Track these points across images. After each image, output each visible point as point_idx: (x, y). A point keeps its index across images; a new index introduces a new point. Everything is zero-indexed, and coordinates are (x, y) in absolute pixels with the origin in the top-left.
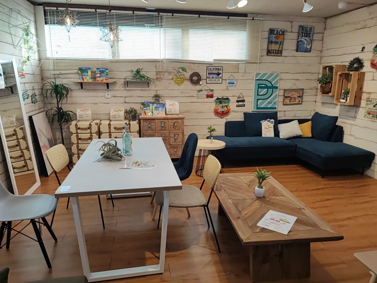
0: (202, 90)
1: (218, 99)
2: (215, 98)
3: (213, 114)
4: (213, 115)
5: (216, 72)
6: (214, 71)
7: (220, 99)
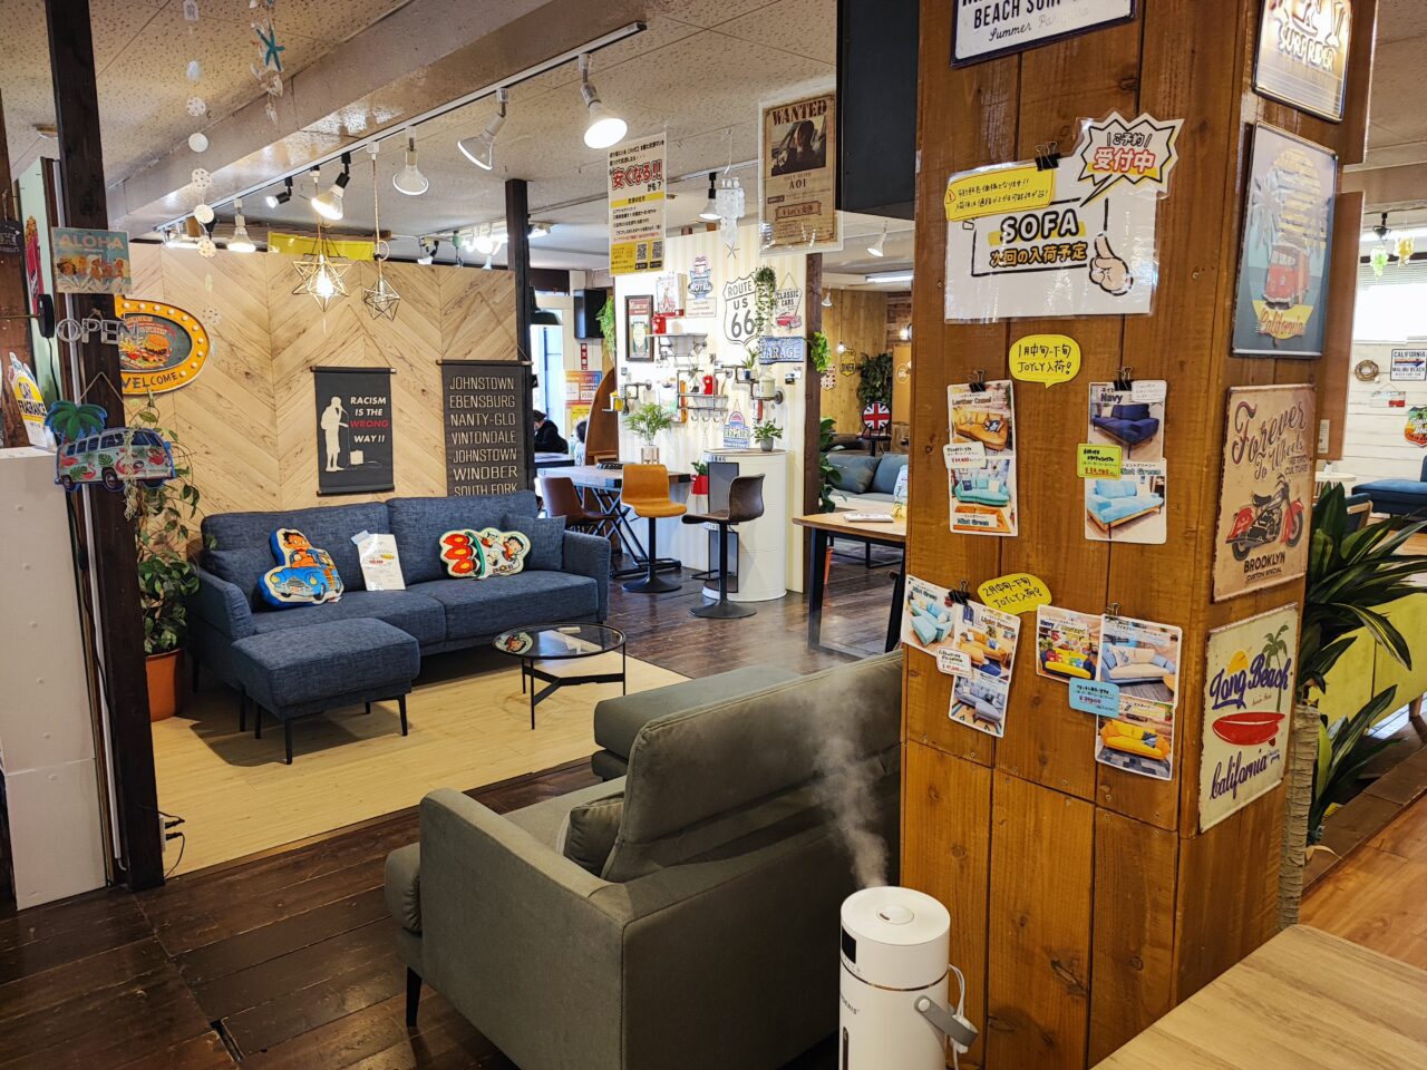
0: (1379, 392)
1: (1414, 409)
2: (1407, 408)
3: (1403, 437)
4: (1402, 439)
5: (1414, 359)
6: (1408, 358)
7: (1421, 410)
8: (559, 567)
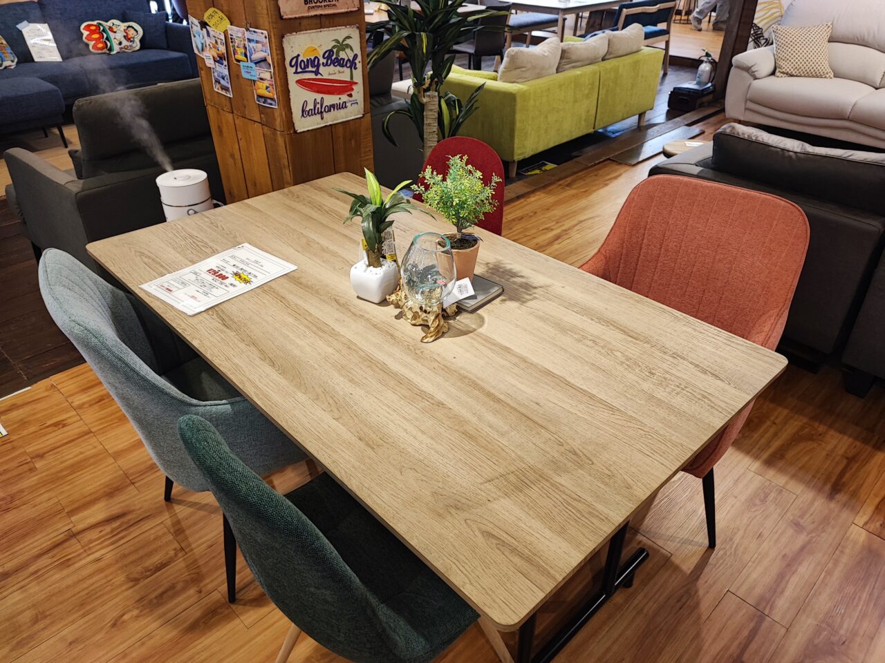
8: (165, 47)
